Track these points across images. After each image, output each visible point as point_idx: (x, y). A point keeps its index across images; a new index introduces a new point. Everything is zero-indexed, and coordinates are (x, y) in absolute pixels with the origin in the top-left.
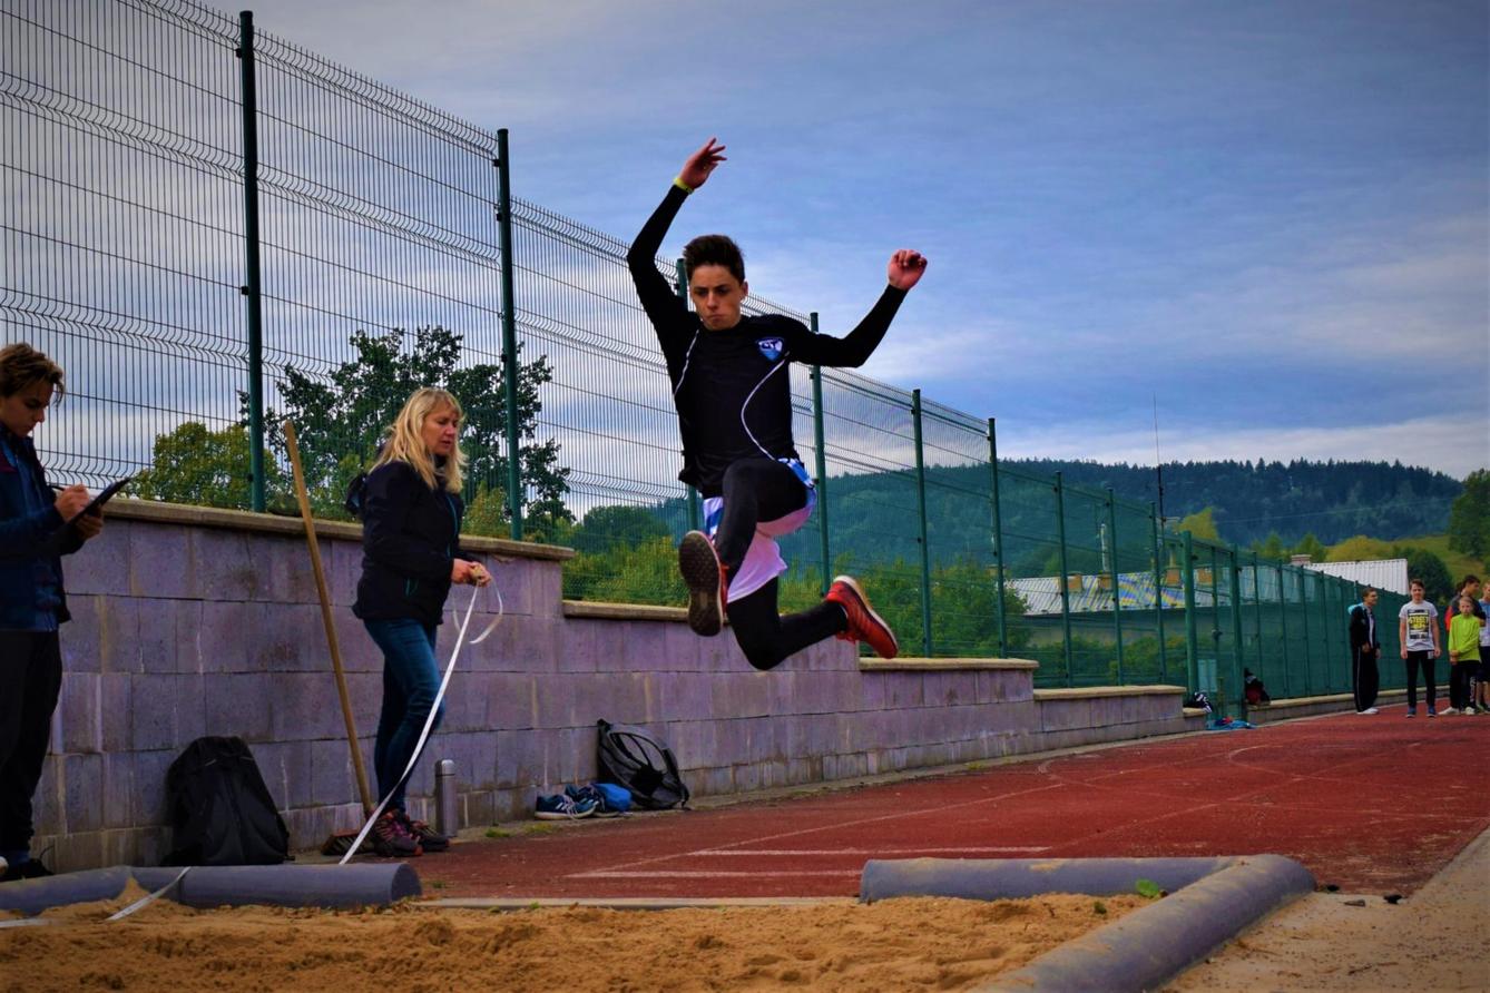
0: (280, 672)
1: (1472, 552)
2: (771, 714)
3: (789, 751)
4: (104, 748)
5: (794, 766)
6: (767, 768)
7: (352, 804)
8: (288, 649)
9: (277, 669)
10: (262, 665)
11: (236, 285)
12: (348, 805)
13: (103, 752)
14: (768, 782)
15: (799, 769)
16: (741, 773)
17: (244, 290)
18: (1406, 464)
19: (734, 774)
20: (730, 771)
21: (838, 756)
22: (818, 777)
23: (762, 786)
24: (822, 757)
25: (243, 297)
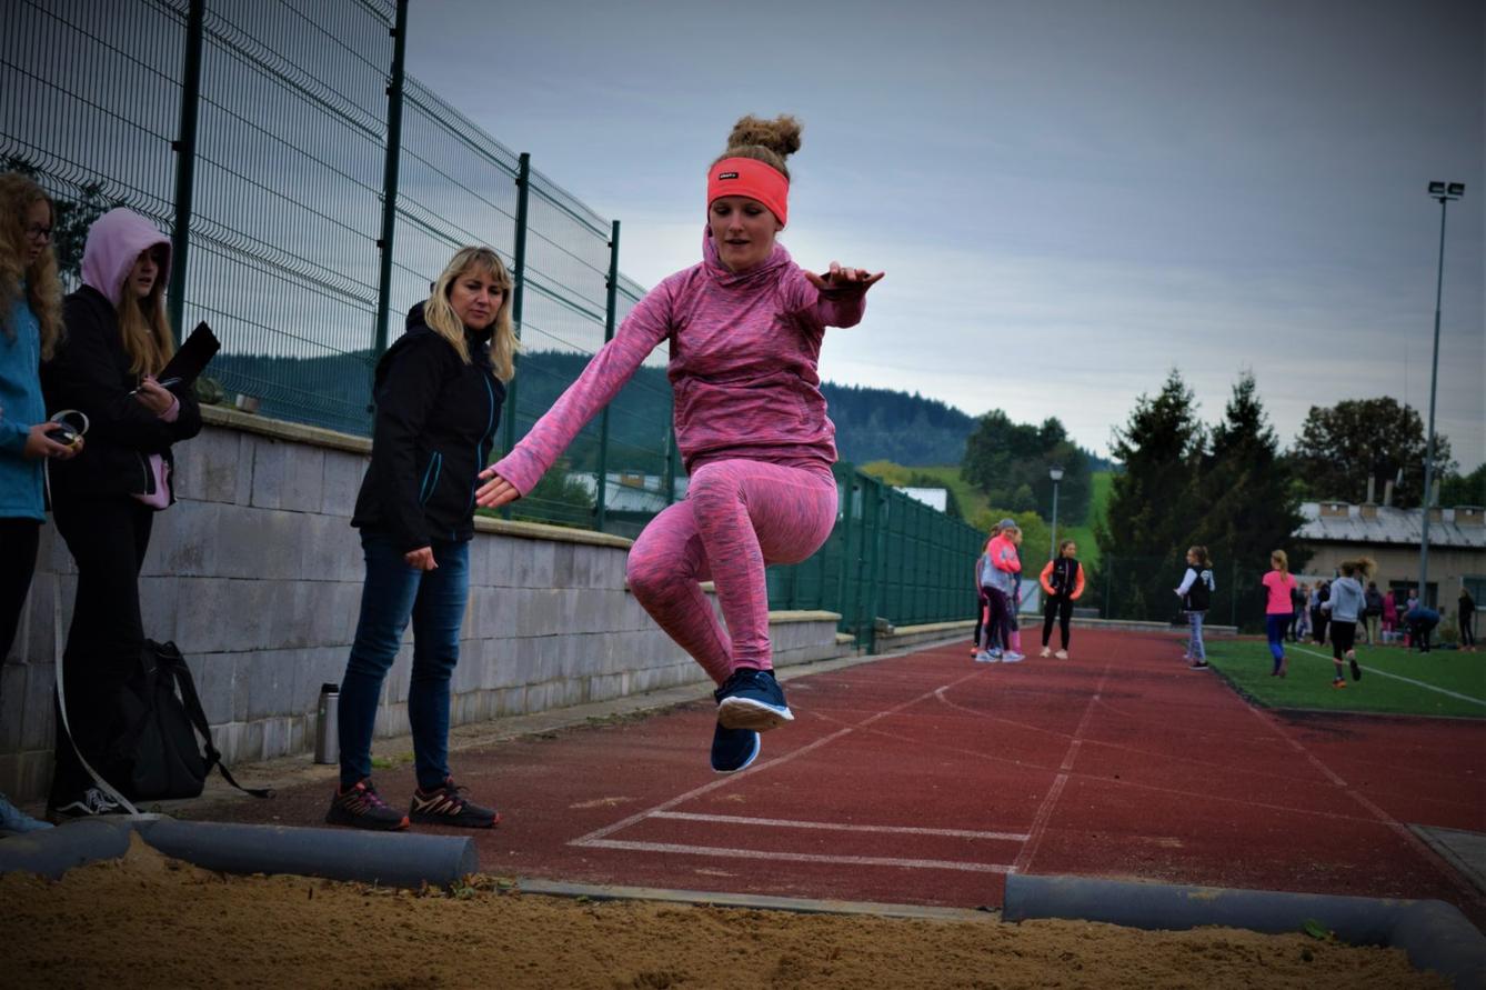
0: (186, 576)
1: (980, 485)
2: (559, 633)
3: (567, 671)
4: (29, 661)
5: (570, 685)
6: (550, 687)
7: (233, 723)
8: (195, 551)
9: (183, 573)
10: (172, 569)
11: (170, 139)
12: (228, 725)
13: (29, 664)
14: (550, 703)
15: (573, 689)
16: (532, 692)
17: (175, 146)
18: (925, 396)
19: (527, 692)
20: (524, 691)
21: (601, 676)
22: (586, 698)
23: (545, 707)
24: (590, 677)
25: (175, 152)
